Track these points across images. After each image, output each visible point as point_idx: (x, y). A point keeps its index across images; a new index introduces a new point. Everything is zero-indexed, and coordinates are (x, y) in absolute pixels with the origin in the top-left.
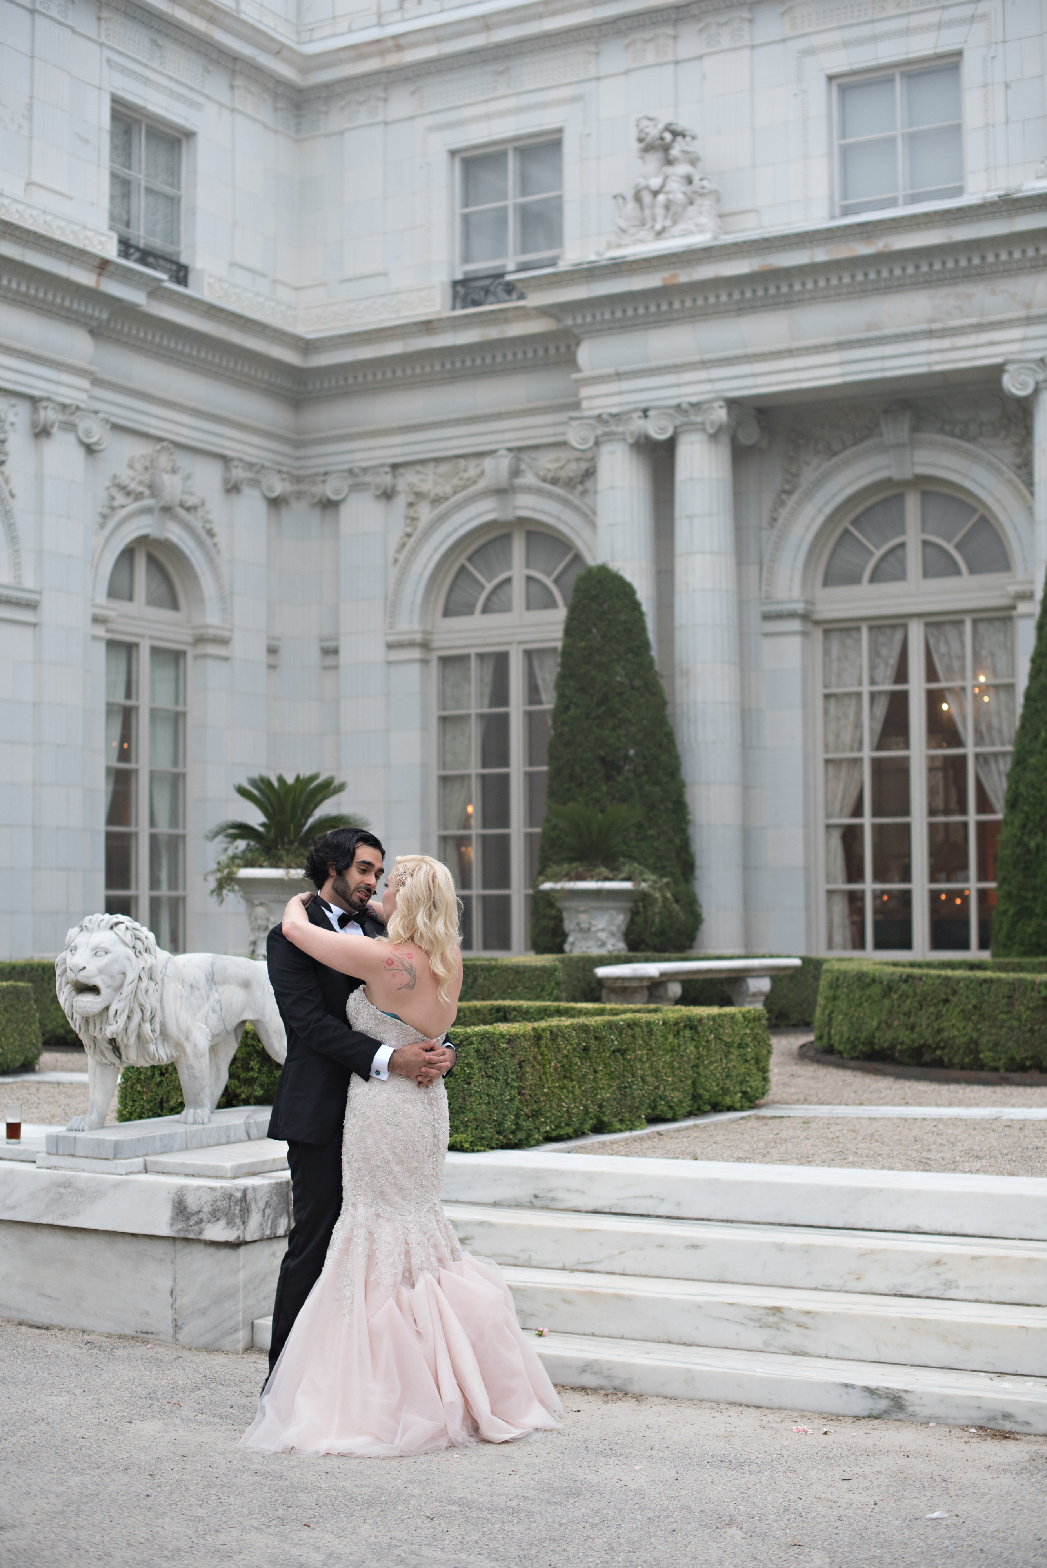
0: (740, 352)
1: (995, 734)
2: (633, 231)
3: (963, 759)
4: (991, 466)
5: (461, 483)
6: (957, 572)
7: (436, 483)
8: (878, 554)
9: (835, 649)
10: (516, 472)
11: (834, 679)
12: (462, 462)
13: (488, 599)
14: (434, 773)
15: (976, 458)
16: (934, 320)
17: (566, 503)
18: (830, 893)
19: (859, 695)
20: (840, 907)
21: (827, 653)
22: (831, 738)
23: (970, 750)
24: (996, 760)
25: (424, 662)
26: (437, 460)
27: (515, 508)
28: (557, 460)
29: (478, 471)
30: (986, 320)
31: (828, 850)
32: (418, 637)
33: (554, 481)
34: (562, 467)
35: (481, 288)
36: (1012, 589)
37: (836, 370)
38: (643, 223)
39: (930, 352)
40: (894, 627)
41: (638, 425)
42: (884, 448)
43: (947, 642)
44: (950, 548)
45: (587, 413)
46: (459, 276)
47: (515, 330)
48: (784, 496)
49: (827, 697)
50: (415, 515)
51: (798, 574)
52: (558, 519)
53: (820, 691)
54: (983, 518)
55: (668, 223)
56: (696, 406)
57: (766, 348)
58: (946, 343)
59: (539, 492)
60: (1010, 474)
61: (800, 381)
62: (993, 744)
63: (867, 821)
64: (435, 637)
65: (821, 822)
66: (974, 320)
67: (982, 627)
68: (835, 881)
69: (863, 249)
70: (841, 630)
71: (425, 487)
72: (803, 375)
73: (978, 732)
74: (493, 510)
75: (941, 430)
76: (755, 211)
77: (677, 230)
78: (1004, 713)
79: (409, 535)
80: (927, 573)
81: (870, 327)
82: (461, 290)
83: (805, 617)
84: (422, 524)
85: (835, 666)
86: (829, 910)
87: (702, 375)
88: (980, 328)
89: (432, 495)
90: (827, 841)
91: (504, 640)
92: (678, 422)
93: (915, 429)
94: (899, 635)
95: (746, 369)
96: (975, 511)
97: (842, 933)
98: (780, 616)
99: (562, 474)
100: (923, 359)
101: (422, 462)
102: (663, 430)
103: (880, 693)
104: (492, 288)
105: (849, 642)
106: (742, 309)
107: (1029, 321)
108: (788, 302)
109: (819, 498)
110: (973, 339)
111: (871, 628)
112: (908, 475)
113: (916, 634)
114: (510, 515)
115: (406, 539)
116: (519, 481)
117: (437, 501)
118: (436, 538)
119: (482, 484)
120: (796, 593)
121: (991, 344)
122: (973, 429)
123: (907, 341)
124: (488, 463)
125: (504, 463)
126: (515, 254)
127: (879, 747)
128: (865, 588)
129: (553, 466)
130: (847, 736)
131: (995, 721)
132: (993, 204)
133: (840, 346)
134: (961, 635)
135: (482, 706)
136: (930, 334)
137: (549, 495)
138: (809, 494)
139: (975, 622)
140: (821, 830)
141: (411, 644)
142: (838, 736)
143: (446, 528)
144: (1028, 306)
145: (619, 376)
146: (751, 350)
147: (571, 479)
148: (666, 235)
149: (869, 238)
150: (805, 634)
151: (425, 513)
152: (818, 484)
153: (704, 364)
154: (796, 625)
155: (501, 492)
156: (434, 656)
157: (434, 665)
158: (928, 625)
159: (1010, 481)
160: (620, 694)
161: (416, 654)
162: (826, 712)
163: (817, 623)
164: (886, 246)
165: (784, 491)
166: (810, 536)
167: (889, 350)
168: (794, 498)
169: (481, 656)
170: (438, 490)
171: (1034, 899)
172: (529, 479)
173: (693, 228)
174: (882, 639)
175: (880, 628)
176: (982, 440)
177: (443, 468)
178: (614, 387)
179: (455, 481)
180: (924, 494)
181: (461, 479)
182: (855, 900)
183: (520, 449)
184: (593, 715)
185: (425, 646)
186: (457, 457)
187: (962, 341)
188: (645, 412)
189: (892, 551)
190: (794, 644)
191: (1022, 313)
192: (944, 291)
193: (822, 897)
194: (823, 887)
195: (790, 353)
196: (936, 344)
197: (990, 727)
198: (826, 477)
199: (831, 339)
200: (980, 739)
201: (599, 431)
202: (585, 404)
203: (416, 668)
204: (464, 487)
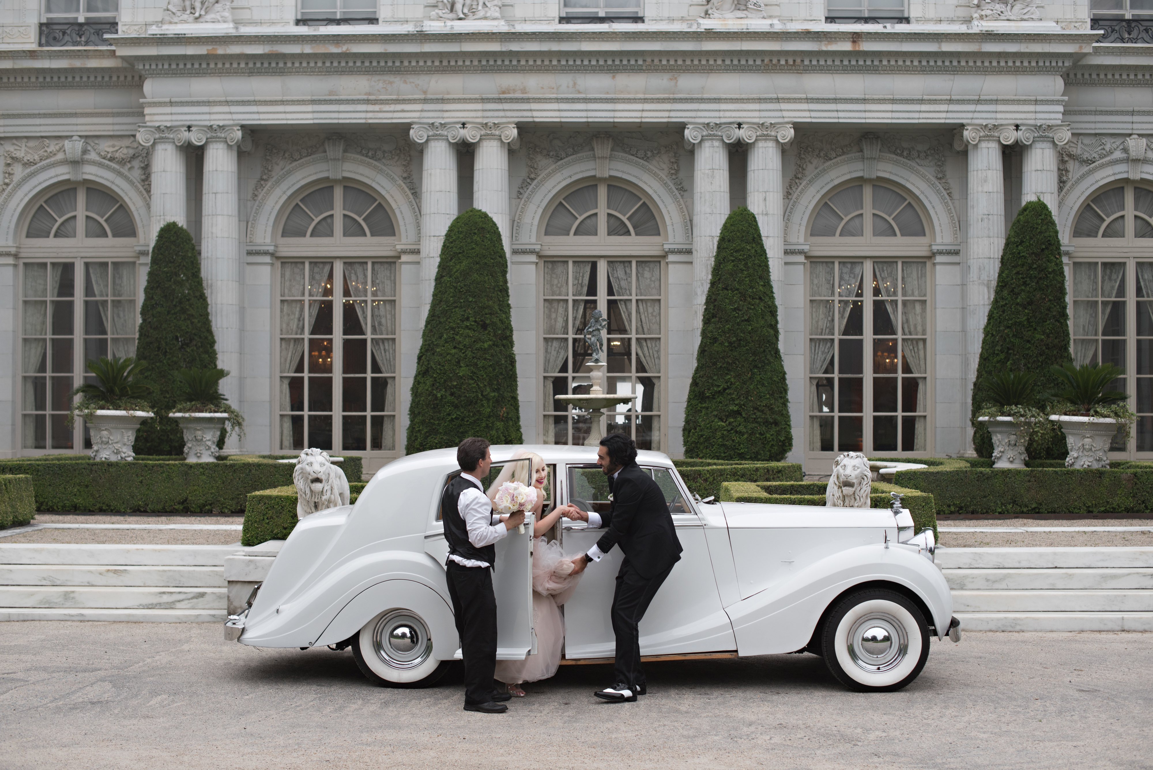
0: (252, 98)
1: (383, 329)
2: (179, 13)
3: (365, 340)
4: (388, 176)
5: (45, 154)
6: (365, 235)
7: (27, 153)
8: (317, 220)
9: (288, 274)
10: (85, 152)
11: (286, 291)
12: (47, 141)
13: (59, 228)
14: (21, 336)
15: (380, 171)
16: (369, 94)
17: (119, 174)
18: (282, 416)
19: (301, 302)
20: (288, 425)
21: (283, 276)
22: (284, 326)
23: (369, 336)
24: (383, 343)
25: (15, 266)
26: (27, 138)
27: (83, 173)
28: (114, 146)
29: (57, 147)
30: (401, 97)
31: (281, 392)
32: (13, 250)
33: (112, 159)
34: (117, 151)
35: (61, 30)
36: (399, 247)
37: (310, 116)
38: (184, 10)
39: (367, 112)
40: (324, 263)
41: (185, 135)
42: (326, 160)
43: (356, 274)
44: (360, 220)
45: (148, 124)
46: (44, 20)
47: (93, 63)
48: (262, 182)
49: (282, 301)
50: (12, 172)
51: (270, 229)
52: (113, 183)
53: (279, 298)
54: (380, 204)
55: (203, 13)
56: (222, 128)
57: (268, 98)
58: (377, 108)
59: (100, 165)
60: (400, 182)
61: (287, 119)
62: (381, 334)
63: (306, 375)
64: (22, 250)
65: (278, 375)
66: (394, 97)
67: (376, 266)
68: (286, 410)
69: (334, 49)
70: (292, 263)
71: (19, 154)
72: (289, 116)
73: (373, 327)
74: (69, 173)
75: (360, 153)
76: (249, 8)
77: (209, 17)
78: (389, 316)
79: (7, 185)
80: (346, 233)
81: (331, 93)
82: (44, 28)
83: (272, 255)
84: (16, 178)
85: (287, 284)
86: (281, 426)
87: (226, 109)
88: (397, 101)
89: (25, 160)
90: (281, 386)
91: (71, 255)
92: (209, 136)
93: (345, 151)
94: (327, 268)
95: (254, 109)
96: (376, 200)
97: (288, 439)
98: (258, 253)
99: (117, 155)
100: (363, 115)
101: (16, 138)
102: (200, 140)
103: (315, 301)
104: (68, 32)
105: (297, 270)
106: (252, 73)
107: (425, 101)
108: (281, 72)
109: (284, 186)
110: (392, 107)
111: (310, 263)
112: (339, 177)
113: (338, 268)
114: (80, 178)
115: (5, 187)
116: (87, 157)
117: (27, 164)
118: (26, 188)
119: (60, 156)
120: (268, 240)
121: (403, 111)
122: (380, 154)
123: (354, 104)
124: (67, 144)
125: (79, 145)
126: (84, 11)
127: (312, 333)
128: (308, 239)
129: (111, 150)
130: (294, 325)
131: (383, 321)
132: (413, 35)
133: (313, 102)
134: (365, 270)
135: (53, 296)
136: (368, 102)
137: (108, 168)
138: (278, 183)
139: (373, 263)
140: (278, 379)
141: (8, 254)
142: (288, 324)
143: (34, 181)
144: (425, 92)
145: (171, 104)
146: (257, 98)
147: (123, 159)
148: (201, 20)
149: (338, 43)
150: (272, 265)
151: (19, 171)
152: (284, 177)
153: (227, 103)
154: (267, 259)
155: (75, 163)
156: (21, 262)
157: (21, 267)
158: (345, 263)
159: (400, 186)
160: (188, 300)
161: (10, 261)
162: (282, 311)
163: (278, 258)
164: (347, 49)
165: (262, 179)
166: (278, 207)
167: (342, 108)
168: (269, 184)
169: (53, 264)
170: (29, 157)
171: (439, 425)
172: (93, 156)
173: (220, 19)
174: (316, 270)
175: (316, 263)
176: (383, 160)
177: (32, 144)
178: (168, 110)
179: (41, 152)
180: (345, 187)
181: (46, 151)
182: (297, 421)
183: (87, 137)
184: (173, 312)
185: (16, 256)
186: (42, 137)
187: (386, 108)
188: (189, 127)
189: (325, 219)
190: (267, 270)
191: (422, 97)
192: (376, 78)
193: (278, 418)
194: (278, 413)
195: (282, 102)
196: (371, 108)
197: (380, 324)
198: (289, 173)
199: (309, 98)
200: (374, 330)
201: (157, 136)
202: (147, 118)
203: (10, 270)
204: (47, 158)
